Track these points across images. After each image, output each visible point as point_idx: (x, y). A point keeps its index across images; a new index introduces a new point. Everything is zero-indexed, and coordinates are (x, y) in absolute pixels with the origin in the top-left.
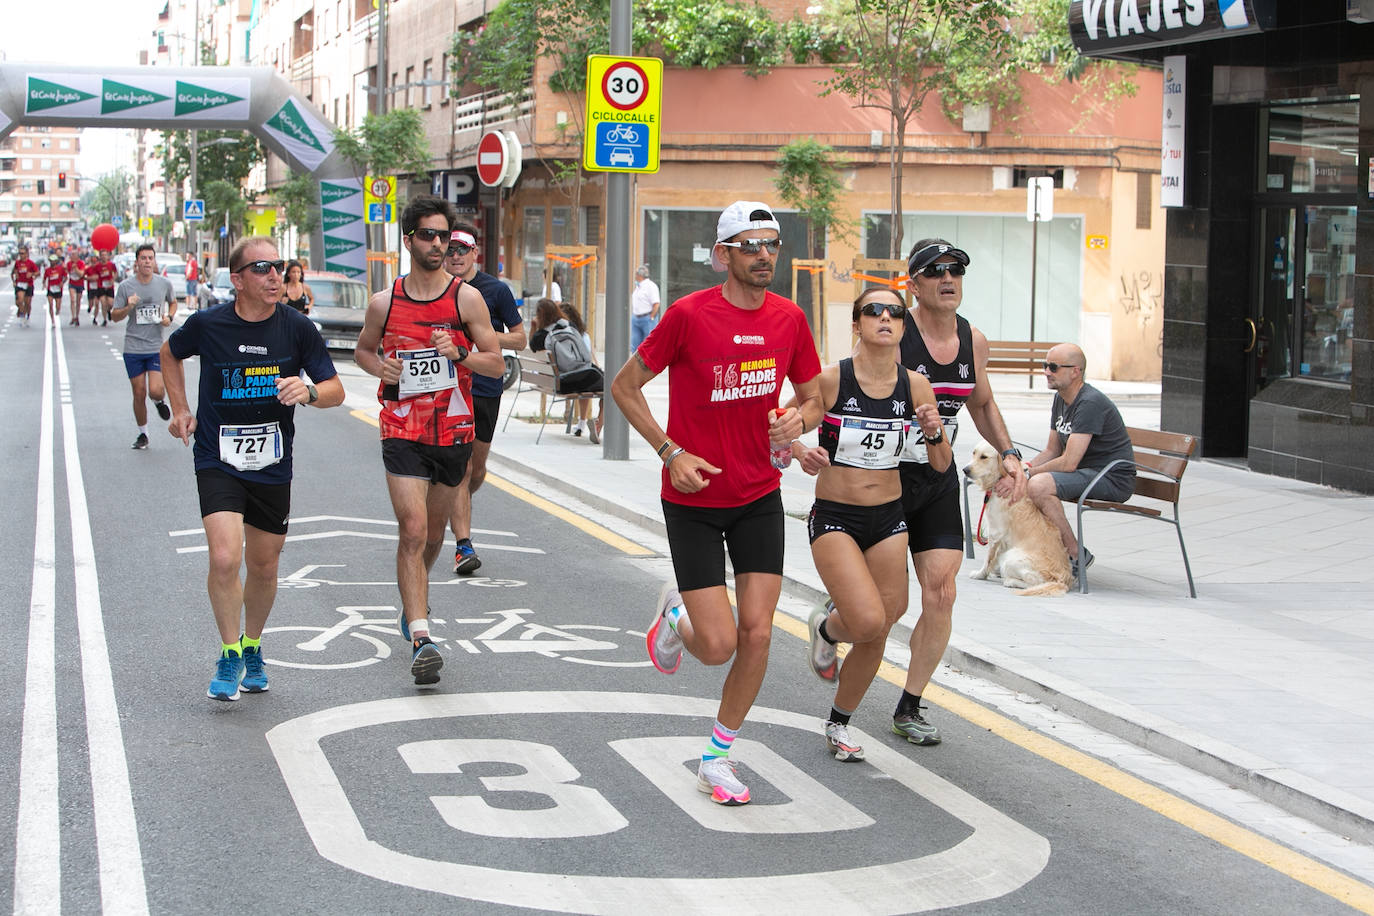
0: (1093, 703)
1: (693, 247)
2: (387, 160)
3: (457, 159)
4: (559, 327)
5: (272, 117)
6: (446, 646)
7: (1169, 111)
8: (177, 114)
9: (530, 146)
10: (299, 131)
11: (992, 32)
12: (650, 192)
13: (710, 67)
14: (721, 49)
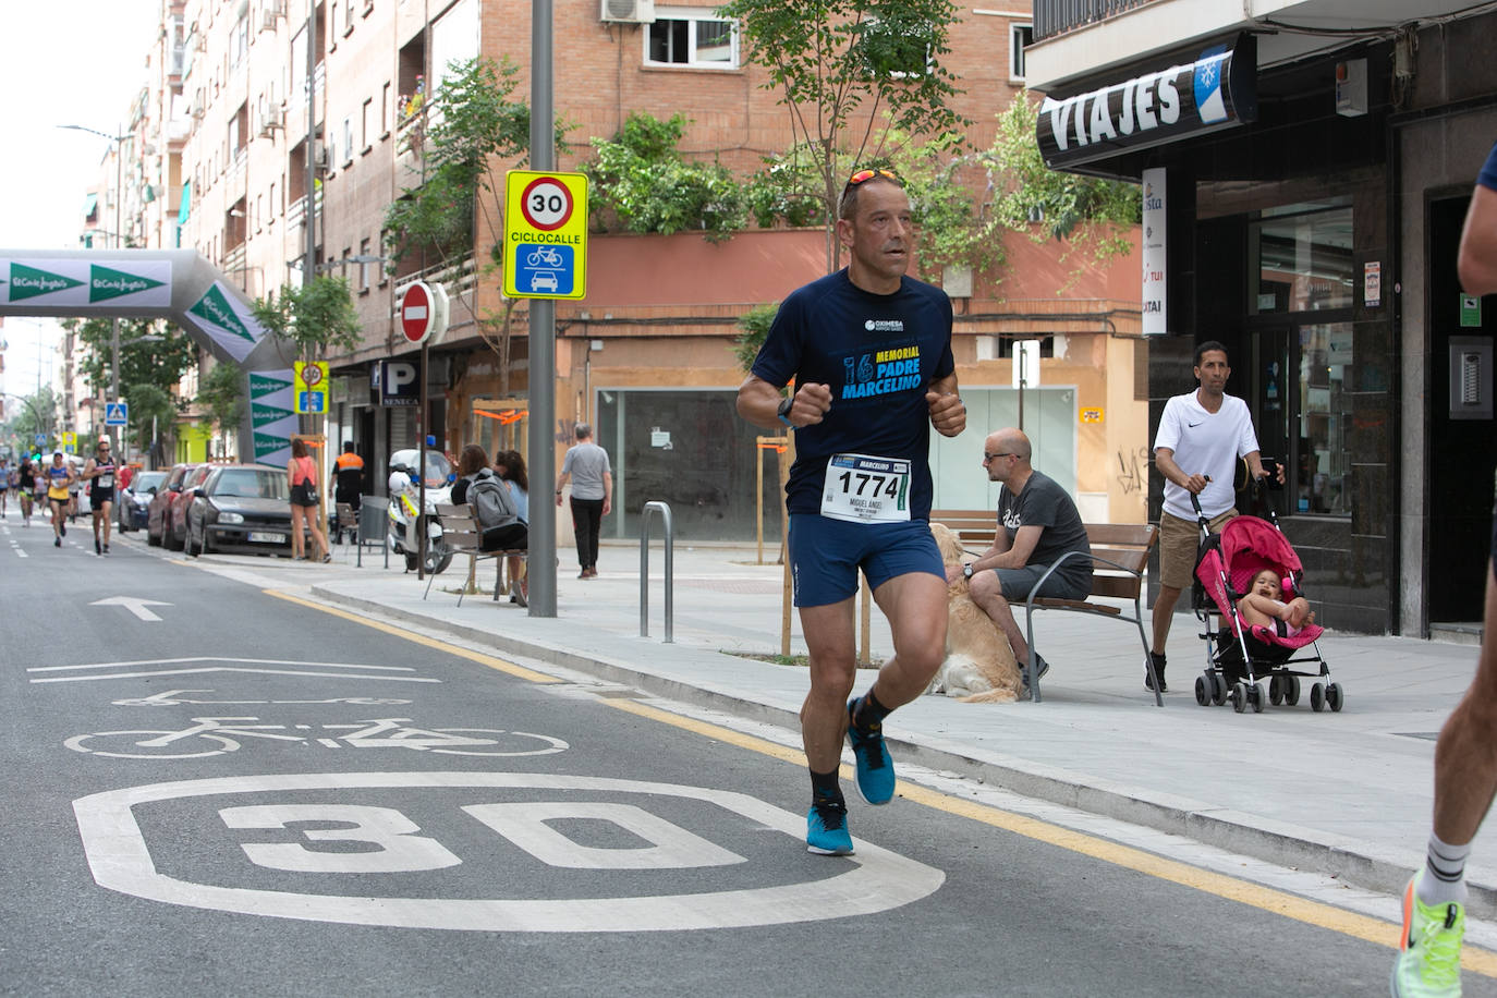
0: (1021, 769)
1: (652, 431)
2: (311, 333)
3: (397, 344)
4: (483, 477)
5: (197, 302)
6: (305, 743)
7: (1149, 229)
8: (91, 301)
9: (473, 323)
10: (225, 319)
11: (935, 110)
12: (603, 372)
13: (666, 232)
14: (678, 212)
